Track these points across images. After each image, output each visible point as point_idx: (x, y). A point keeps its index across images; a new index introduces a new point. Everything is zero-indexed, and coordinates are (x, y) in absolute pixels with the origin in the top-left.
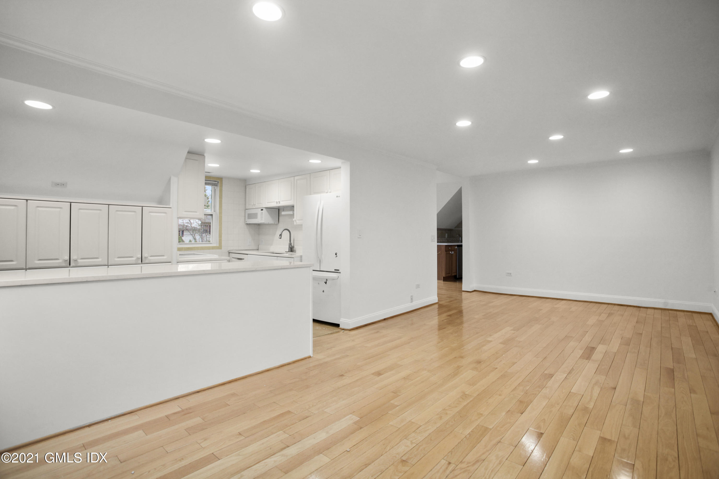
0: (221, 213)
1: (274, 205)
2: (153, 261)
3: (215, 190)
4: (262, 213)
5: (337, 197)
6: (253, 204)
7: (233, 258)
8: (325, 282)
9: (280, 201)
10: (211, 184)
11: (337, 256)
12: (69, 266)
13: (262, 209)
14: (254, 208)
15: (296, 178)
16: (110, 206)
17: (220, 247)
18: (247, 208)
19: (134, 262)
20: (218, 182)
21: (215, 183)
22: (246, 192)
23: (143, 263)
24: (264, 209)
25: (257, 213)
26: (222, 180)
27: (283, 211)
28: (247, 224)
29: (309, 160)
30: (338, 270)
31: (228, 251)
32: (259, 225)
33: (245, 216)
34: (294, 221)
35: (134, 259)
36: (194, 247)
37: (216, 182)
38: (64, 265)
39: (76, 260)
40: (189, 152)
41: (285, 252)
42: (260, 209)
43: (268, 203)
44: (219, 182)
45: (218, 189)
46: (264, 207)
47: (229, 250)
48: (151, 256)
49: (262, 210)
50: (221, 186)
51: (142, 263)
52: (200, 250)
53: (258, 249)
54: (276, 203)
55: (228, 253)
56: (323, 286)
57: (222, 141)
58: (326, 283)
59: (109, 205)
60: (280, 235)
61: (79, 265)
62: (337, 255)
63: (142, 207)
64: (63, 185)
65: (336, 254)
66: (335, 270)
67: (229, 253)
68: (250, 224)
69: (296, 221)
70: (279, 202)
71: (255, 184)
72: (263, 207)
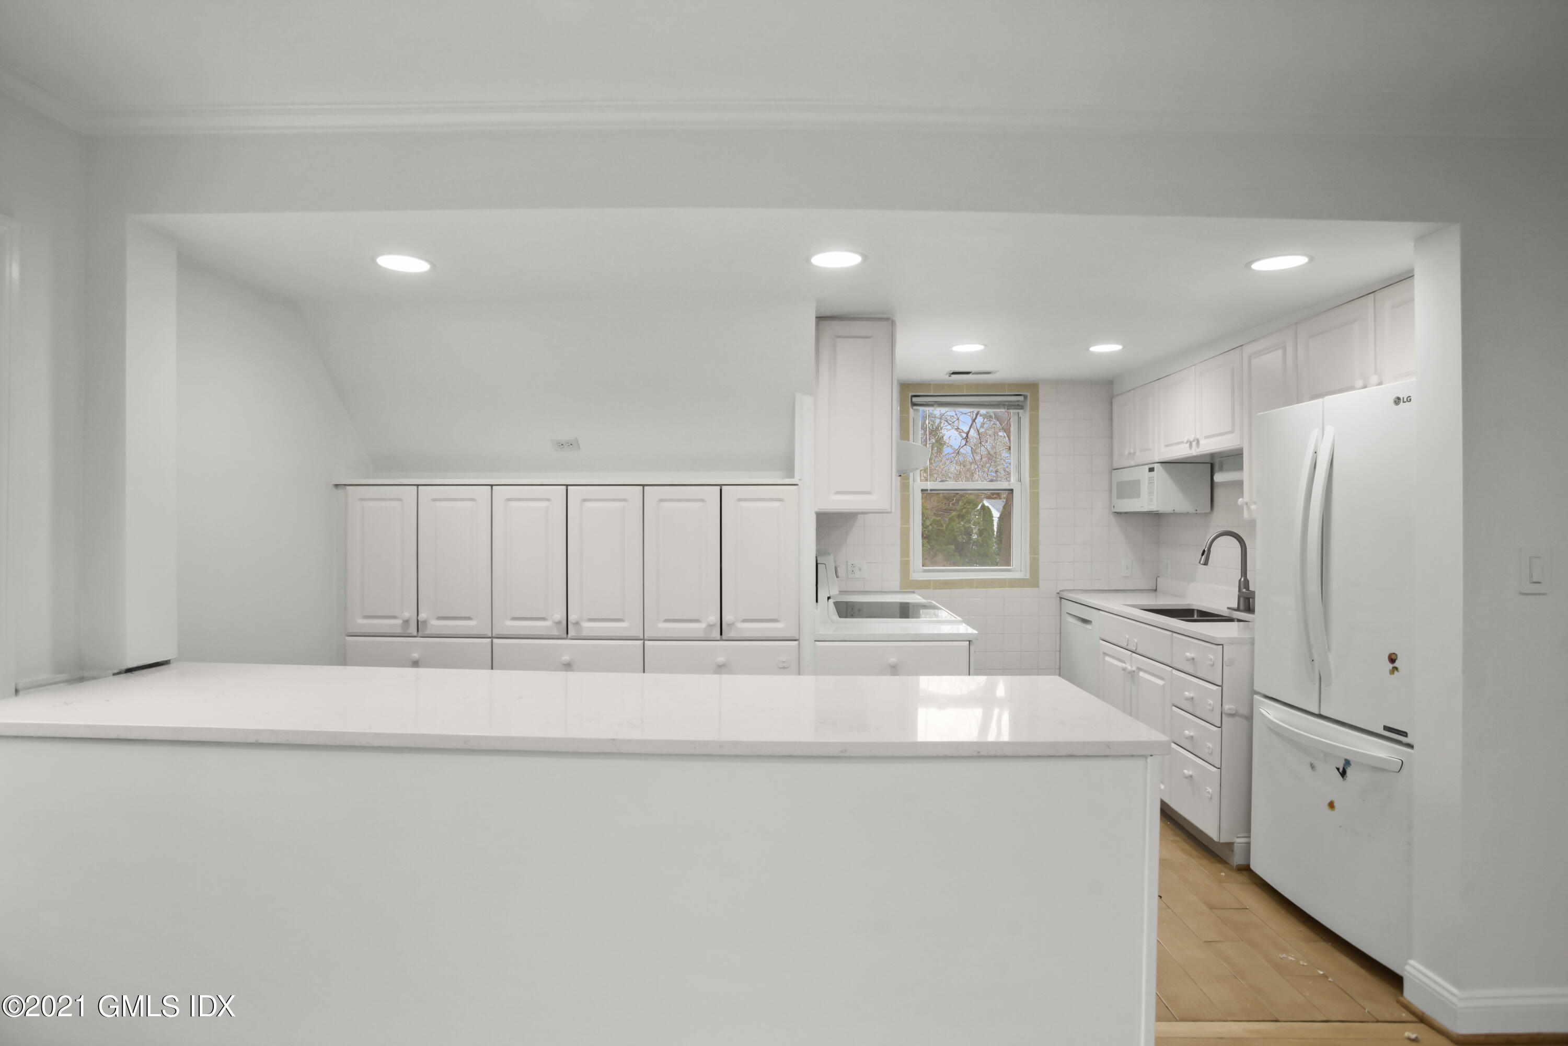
0: (1034, 483)
1: (1181, 451)
2: (748, 635)
3: (1019, 419)
4: (1151, 482)
5: (1397, 401)
6: (1127, 452)
7: (1067, 613)
8: (1338, 769)
9: (1198, 436)
10: (1004, 405)
11: (1396, 669)
12: (565, 636)
13: (1151, 466)
14: (1133, 464)
15: (1249, 350)
16: (646, 488)
17: (1033, 581)
18: (1115, 466)
19: (701, 635)
20: (1025, 397)
21: (1018, 401)
22: (1111, 419)
23: (724, 637)
24: (1155, 466)
25: (1139, 480)
26: (1038, 391)
27: (1221, 469)
28: (1118, 514)
29: (1248, 265)
30: (1405, 734)
31: (1058, 593)
32: (1156, 517)
33: (1111, 491)
34: (1242, 507)
35: (702, 626)
36: (961, 580)
37: (1021, 398)
38: (555, 632)
39: (577, 623)
40: (820, 319)
41: (1228, 608)
42: (1147, 467)
43: (1167, 446)
44: (1029, 397)
45: (1026, 417)
46: (1158, 461)
47: (1060, 591)
48: (745, 621)
49: (1151, 470)
50: (1035, 408)
51: (721, 638)
52: (976, 588)
53: (1156, 590)
54: (1188, 445)
55: (1058, 599)
56: (1332, 786)
57: (865, 257)
58: (1343, 774)
59: (643, 486)
60: (1203, 554)
61: (585, 633)
62: (1396, 664)
63: (721, 485)
64: (572, 445)
65: (1393, 657)
66: (1387, 728)
67: (1061, 598)
68: (1126, 513)
69: (1248, 508)
70: (1198, 442)
71: (1132, 391)
72: (1154, 461)
